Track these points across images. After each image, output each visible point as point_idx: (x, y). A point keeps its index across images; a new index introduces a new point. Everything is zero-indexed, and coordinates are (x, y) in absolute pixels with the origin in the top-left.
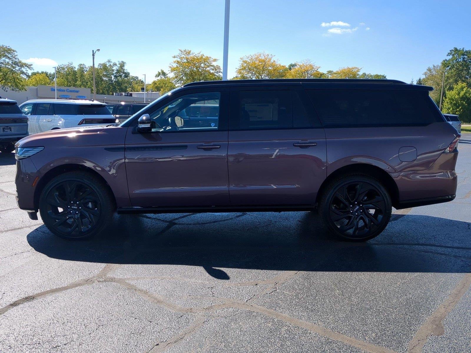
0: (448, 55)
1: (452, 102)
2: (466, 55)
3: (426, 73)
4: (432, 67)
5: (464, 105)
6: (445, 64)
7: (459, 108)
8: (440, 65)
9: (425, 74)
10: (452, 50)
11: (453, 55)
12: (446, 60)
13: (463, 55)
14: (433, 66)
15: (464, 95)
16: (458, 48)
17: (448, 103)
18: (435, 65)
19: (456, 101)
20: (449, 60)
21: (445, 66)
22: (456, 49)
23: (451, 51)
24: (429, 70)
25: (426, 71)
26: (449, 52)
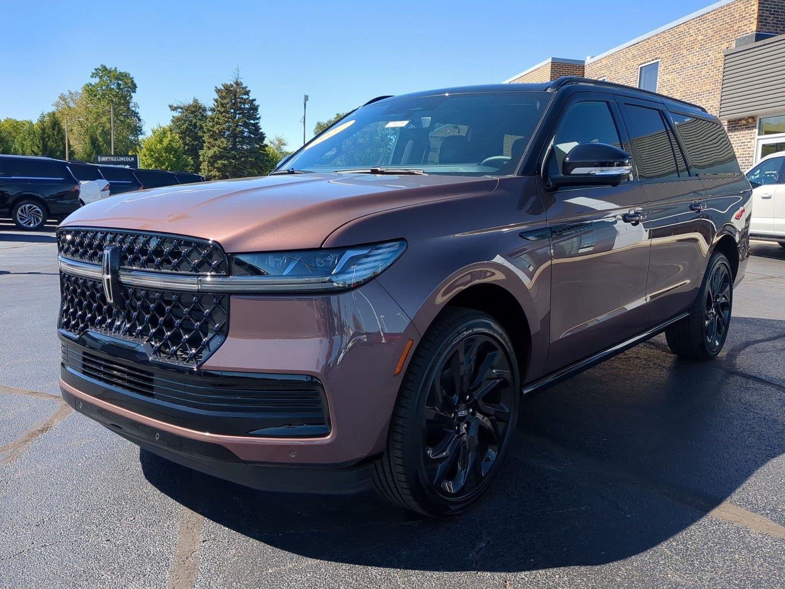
0: (92, 77)
1: (152, 155)
2: (121, 80)
3: (58, 103)
4: (66, 93)
5: (172, 160)
6: (90, 91)
7: (165, 164)
8: (80, 91)
9: (57, 105)
10: (98, 68)
11: (101, 77)
12: (91, 84)
13: (118, 78)
14: (68, 93)
15: (168, 144)
16: (108, 67)
17: (145, 156)
18: (73, 92)
19: (159, 154)
20: (96, 84)
21: (91, 95)
22: (104, 69)
23: (96, 70)
24: (63, 98)
25: (57, 99)
26: (94, 71)
